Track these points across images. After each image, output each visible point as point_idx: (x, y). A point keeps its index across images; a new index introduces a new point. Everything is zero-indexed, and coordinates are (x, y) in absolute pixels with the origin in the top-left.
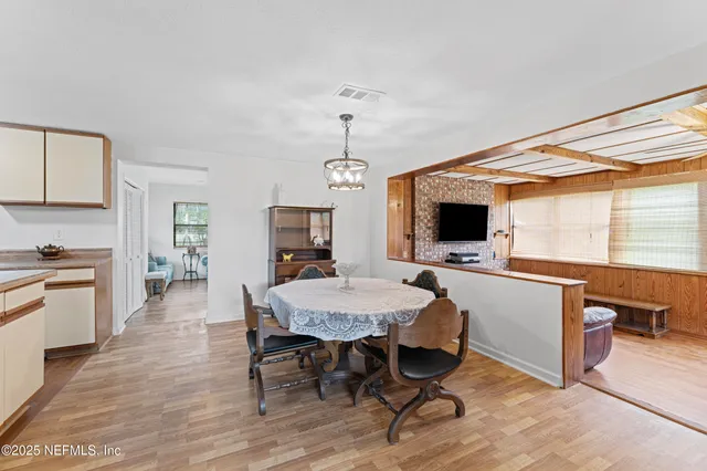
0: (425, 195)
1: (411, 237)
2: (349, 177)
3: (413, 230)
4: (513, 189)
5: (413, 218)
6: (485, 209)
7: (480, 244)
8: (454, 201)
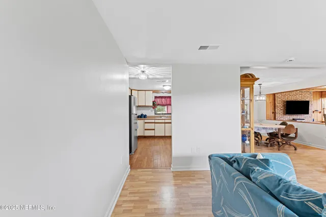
0: (280, 98)
1: (274, 113)
2: (261, 98)
3: (275, 110)
4: (323, 93)
5: (275, 107)
6: (308, 102)
7: (306, 115)
8: (293, 100)
